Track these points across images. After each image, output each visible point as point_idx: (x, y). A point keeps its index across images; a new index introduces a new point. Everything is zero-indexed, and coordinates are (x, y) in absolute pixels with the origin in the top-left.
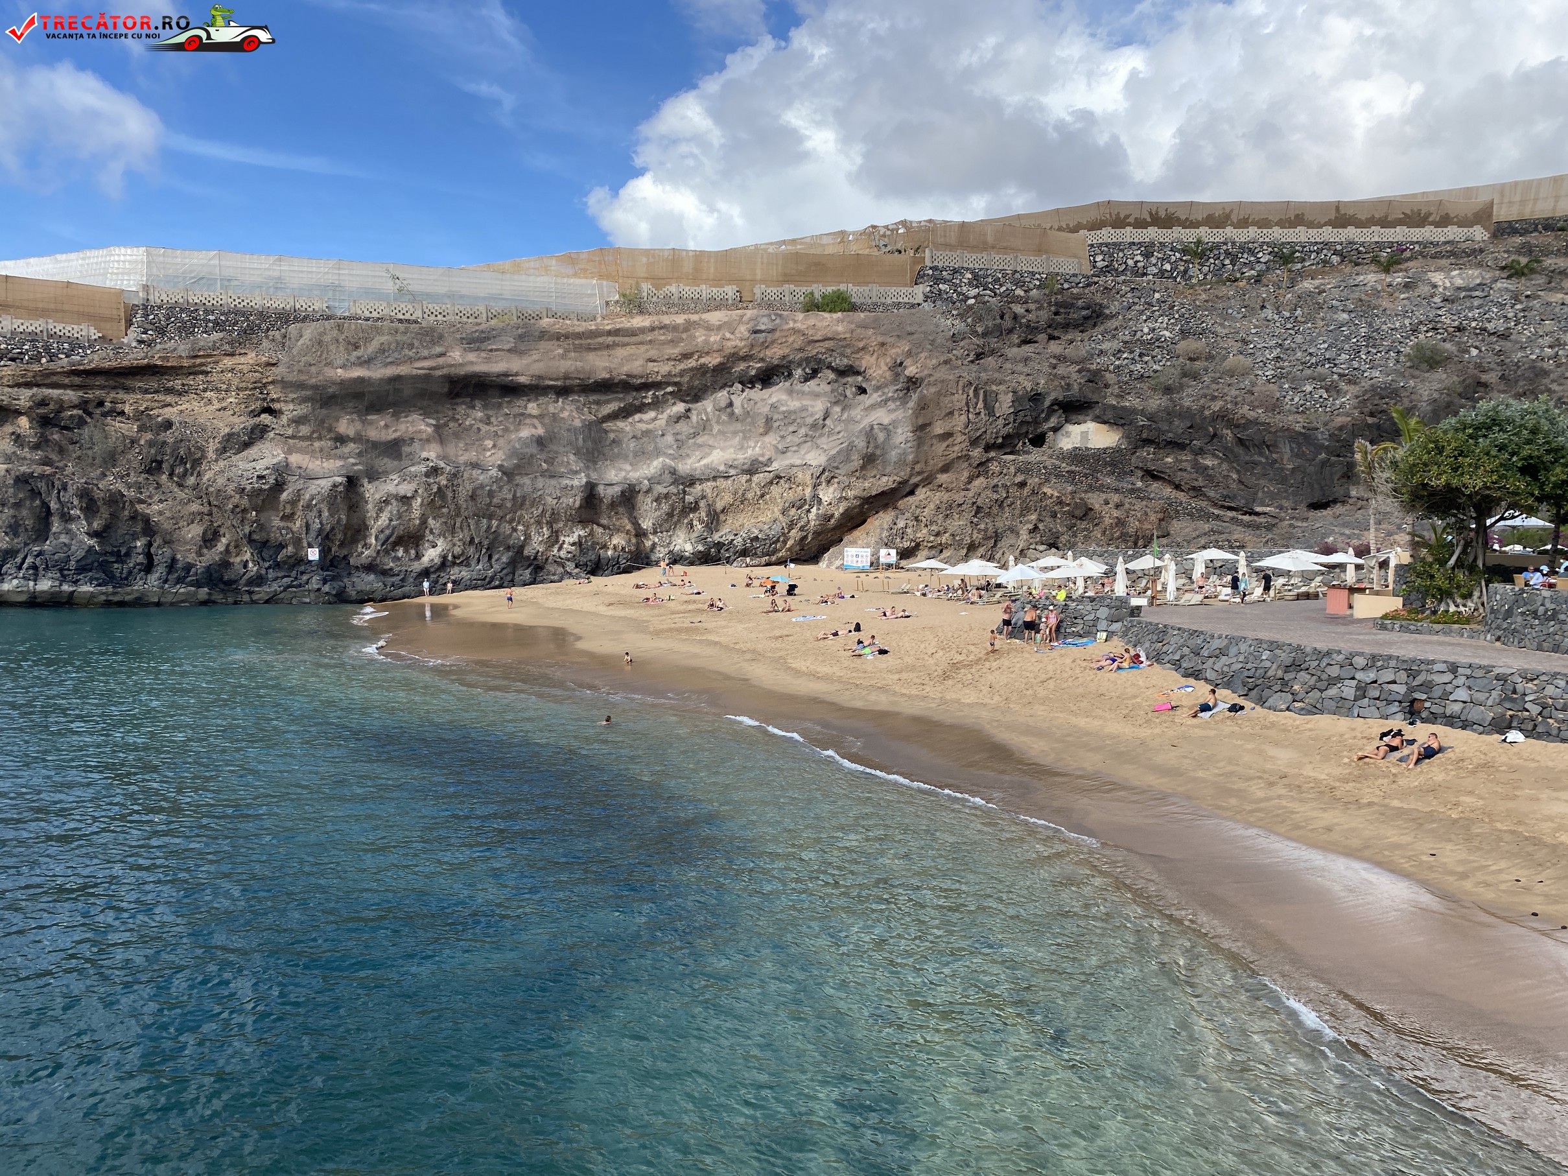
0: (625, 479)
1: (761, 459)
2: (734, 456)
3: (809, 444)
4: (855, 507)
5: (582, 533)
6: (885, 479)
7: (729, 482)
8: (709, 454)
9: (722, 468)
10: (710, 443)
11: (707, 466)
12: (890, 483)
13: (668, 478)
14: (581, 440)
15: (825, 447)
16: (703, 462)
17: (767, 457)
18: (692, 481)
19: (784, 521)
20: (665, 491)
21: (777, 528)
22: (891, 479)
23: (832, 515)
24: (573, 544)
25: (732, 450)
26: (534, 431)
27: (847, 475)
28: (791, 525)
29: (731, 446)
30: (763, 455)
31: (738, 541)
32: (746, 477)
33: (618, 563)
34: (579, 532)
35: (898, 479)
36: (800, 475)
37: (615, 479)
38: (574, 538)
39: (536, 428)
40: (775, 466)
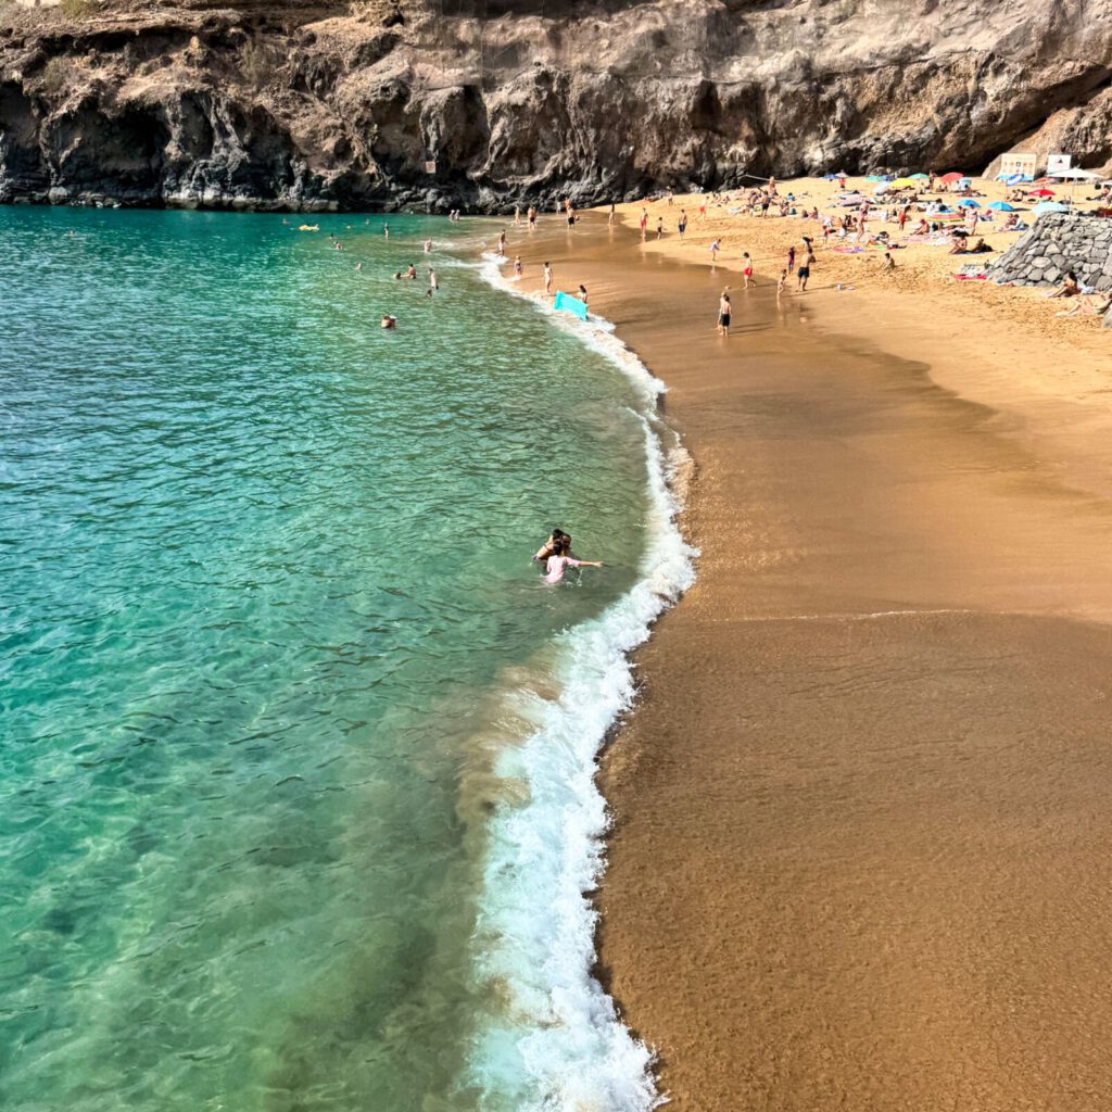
0: (750, 75)
1: (915, 45)
2: (883, 43)
3: (980, 23)
4: (1029, 103)
5: (697, 142)
6: (1069, 65)
7: (874, 75)
8: (853, 42)
9: (866, 58)
10: (858, 28)
11: (849, 58)
12: (1077, 69)
13: (799, 74)
14: (704, 33)
15: (999, 26)
16: (847, 52)
17: (923, 42)
18: (829, 77)
19: (938, 120)
20: (793, 89)
21: (929, 131)
22: (1078, 65)
23: (999, 114)
24: (687, 154)
25: (882, 36)
26: (652, 26)
27: (1021, 61)
28: (947, 126)
29: (882, 31)
30: (918, 41)
31: (878, 148)
32: (894, 69)
33: (735, 174)
34: (694, 141)
35: (1087, 64)
36: (962, 64)
37: (738, 78)
38: (688, 147)
39: (656, 21)
40: (933, 53)
